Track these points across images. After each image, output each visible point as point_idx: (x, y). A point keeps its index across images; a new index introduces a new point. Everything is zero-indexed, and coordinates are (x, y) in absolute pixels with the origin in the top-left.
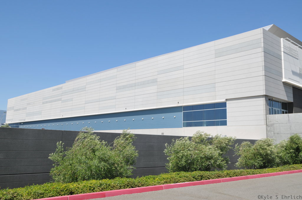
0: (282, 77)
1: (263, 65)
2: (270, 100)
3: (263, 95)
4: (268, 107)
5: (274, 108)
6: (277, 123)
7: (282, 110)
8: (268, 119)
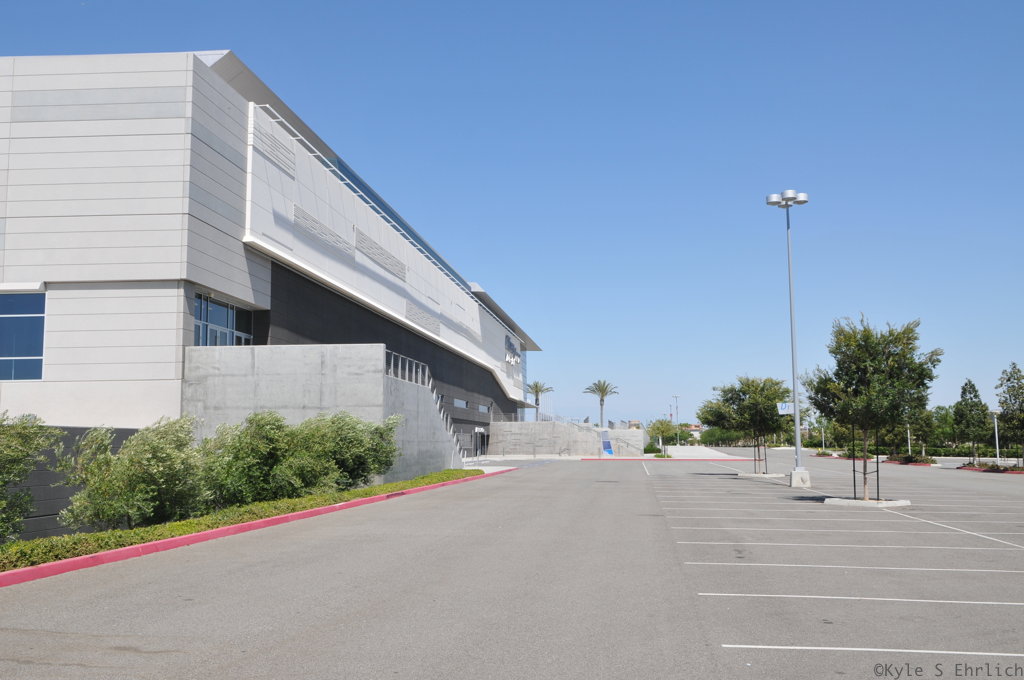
0: (244, 228)
1: (188, 178)
2: (199, 296)
3: (178, 277)
4: (193, 321)
5: (211, 326)
6: (215, 375)
7: (237, 333)
8: (190, 361)
